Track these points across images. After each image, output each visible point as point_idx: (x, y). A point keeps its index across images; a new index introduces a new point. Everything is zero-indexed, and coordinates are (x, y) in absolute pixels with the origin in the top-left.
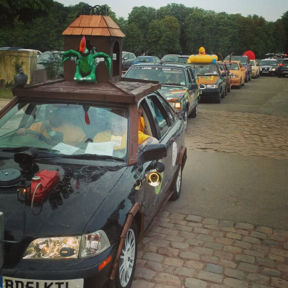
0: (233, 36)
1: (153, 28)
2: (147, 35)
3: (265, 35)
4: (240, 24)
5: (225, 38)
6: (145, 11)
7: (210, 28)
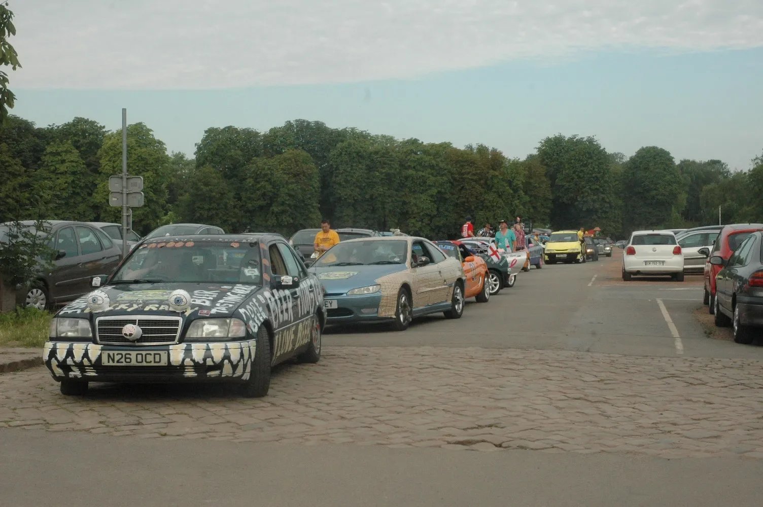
0: (439, 192)
1: (257, 177)
2: (243, 194)
3: (508, 188)
4: (452, 165)
5: (421, 195)
6: (236, 137)
7: (388, 175)
